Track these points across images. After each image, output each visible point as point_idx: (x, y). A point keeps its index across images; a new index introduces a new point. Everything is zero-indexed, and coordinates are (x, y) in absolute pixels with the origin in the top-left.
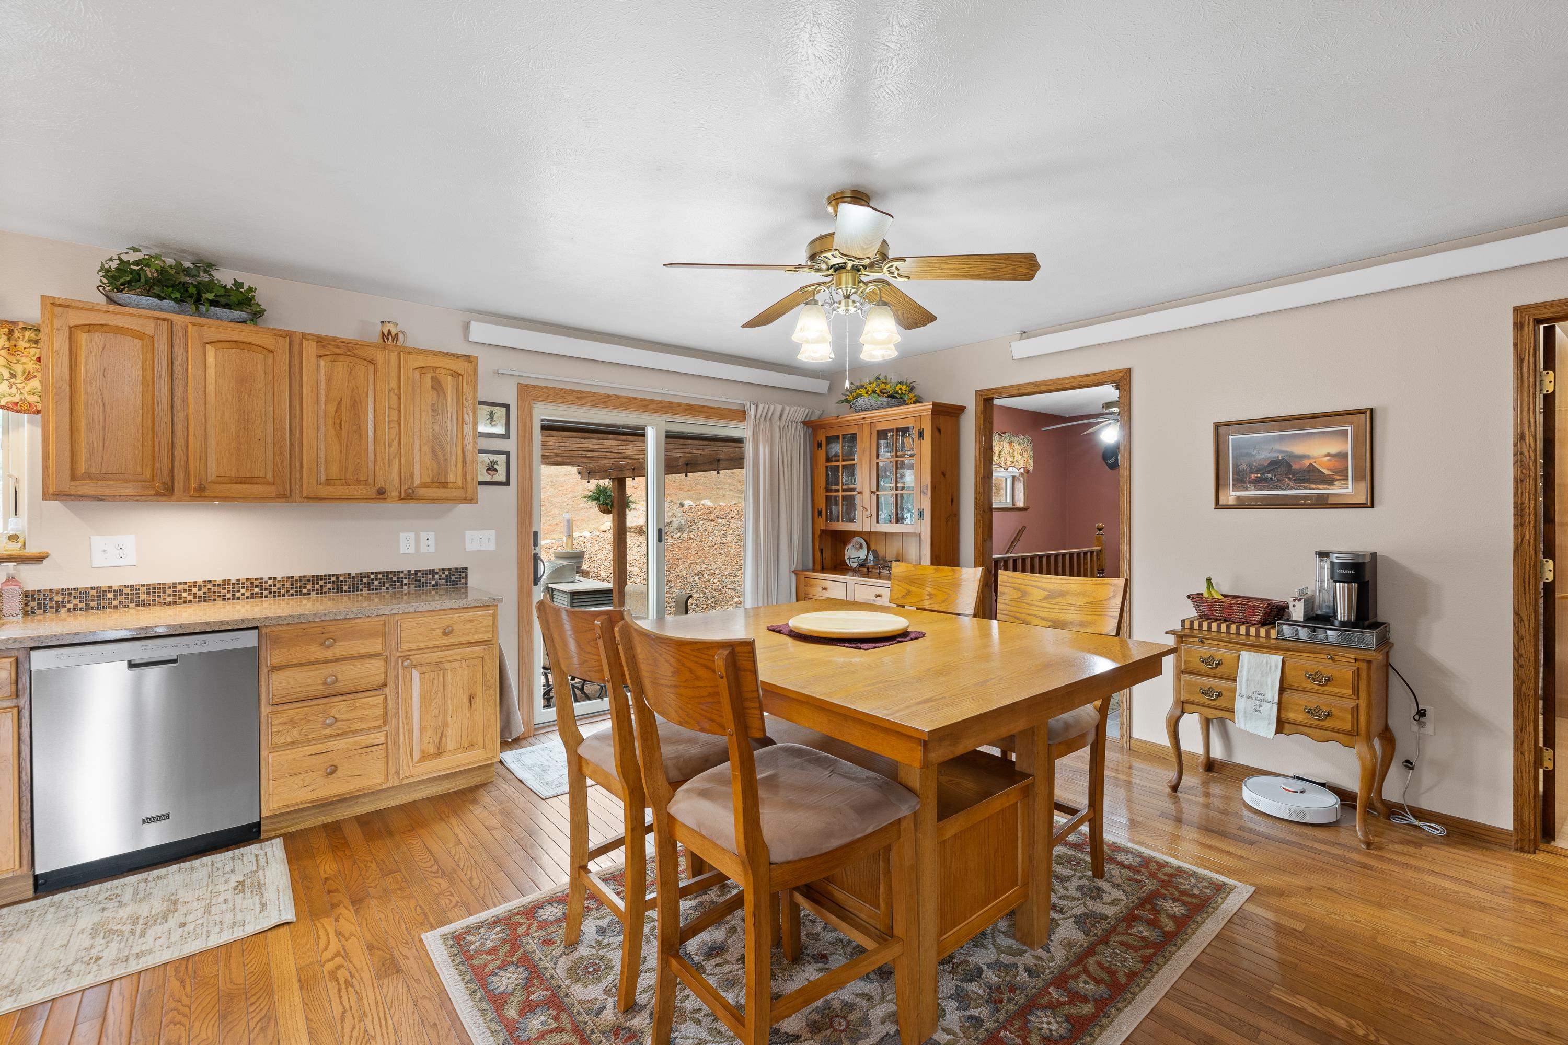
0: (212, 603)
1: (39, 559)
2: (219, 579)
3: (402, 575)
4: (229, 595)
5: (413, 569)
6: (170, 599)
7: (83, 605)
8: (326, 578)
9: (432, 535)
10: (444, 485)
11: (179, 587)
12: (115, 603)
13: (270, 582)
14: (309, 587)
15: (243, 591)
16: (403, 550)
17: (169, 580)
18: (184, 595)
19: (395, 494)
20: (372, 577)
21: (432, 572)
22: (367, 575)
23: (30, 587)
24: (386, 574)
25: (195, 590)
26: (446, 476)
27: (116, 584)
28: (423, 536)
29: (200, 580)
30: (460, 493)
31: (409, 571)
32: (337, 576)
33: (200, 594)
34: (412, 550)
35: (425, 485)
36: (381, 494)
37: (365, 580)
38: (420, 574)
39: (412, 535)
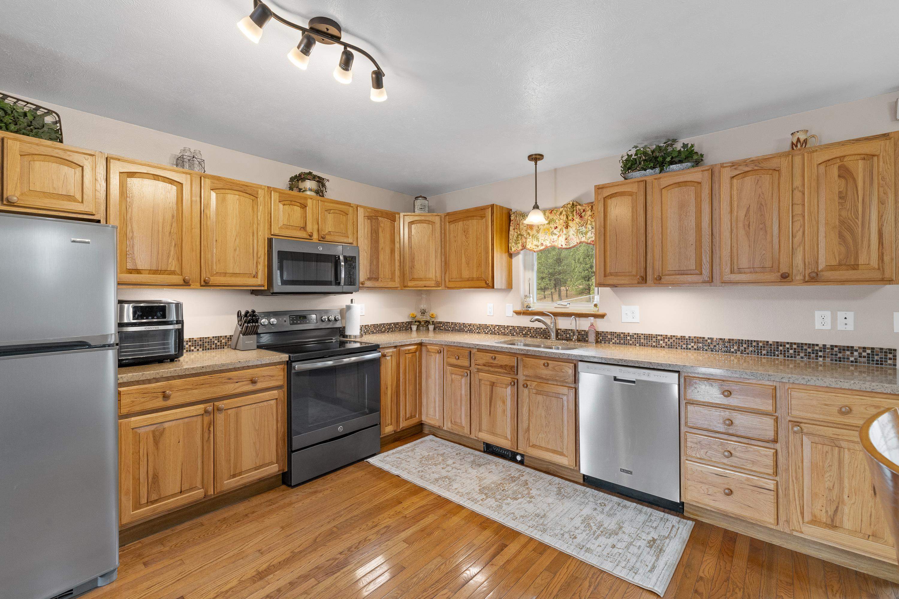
0: (675, 350)
1: (602, 316)
2: (679, 335)
3: (816, 348)
4: (684, 346)
5: (829, 344)
6: (654, 344)
7: (618, 341)
8: (749, 343)
9: (851, 315)
10: (855, 267)
11: (659, 338)
12: (631, 342)
13: (709, 341)
14: (736, 348)
15: (693, 344)
16: (818, 326)
17: (654, 333)
18: (661, 342)
19: (799, 277)
20: (788, 346)
21: (851, 349)
22: (783, 344)
23: (600, 329)
24: (800, 345)
25: (666, 340)
26: (857, 258)
27: (631, 332)
28: (841, 315)
29: (669, 334)
30: (877, 275)
31: (824, 345)
32: (757, 342)
33: (669, 343)
34: (828, 327)
35: (831, 268)
36: (785, 278)
37: (781, 348)
38: (836, 349)
39: (828, 314)
